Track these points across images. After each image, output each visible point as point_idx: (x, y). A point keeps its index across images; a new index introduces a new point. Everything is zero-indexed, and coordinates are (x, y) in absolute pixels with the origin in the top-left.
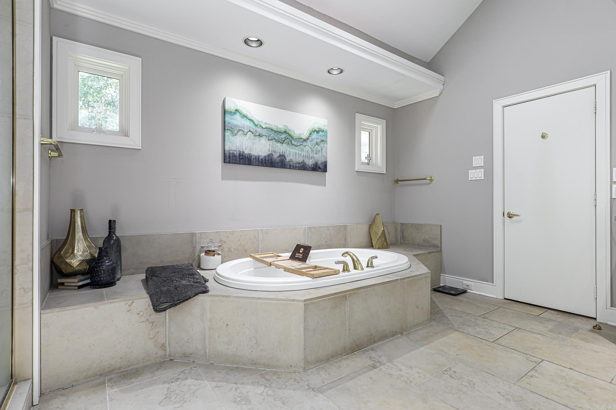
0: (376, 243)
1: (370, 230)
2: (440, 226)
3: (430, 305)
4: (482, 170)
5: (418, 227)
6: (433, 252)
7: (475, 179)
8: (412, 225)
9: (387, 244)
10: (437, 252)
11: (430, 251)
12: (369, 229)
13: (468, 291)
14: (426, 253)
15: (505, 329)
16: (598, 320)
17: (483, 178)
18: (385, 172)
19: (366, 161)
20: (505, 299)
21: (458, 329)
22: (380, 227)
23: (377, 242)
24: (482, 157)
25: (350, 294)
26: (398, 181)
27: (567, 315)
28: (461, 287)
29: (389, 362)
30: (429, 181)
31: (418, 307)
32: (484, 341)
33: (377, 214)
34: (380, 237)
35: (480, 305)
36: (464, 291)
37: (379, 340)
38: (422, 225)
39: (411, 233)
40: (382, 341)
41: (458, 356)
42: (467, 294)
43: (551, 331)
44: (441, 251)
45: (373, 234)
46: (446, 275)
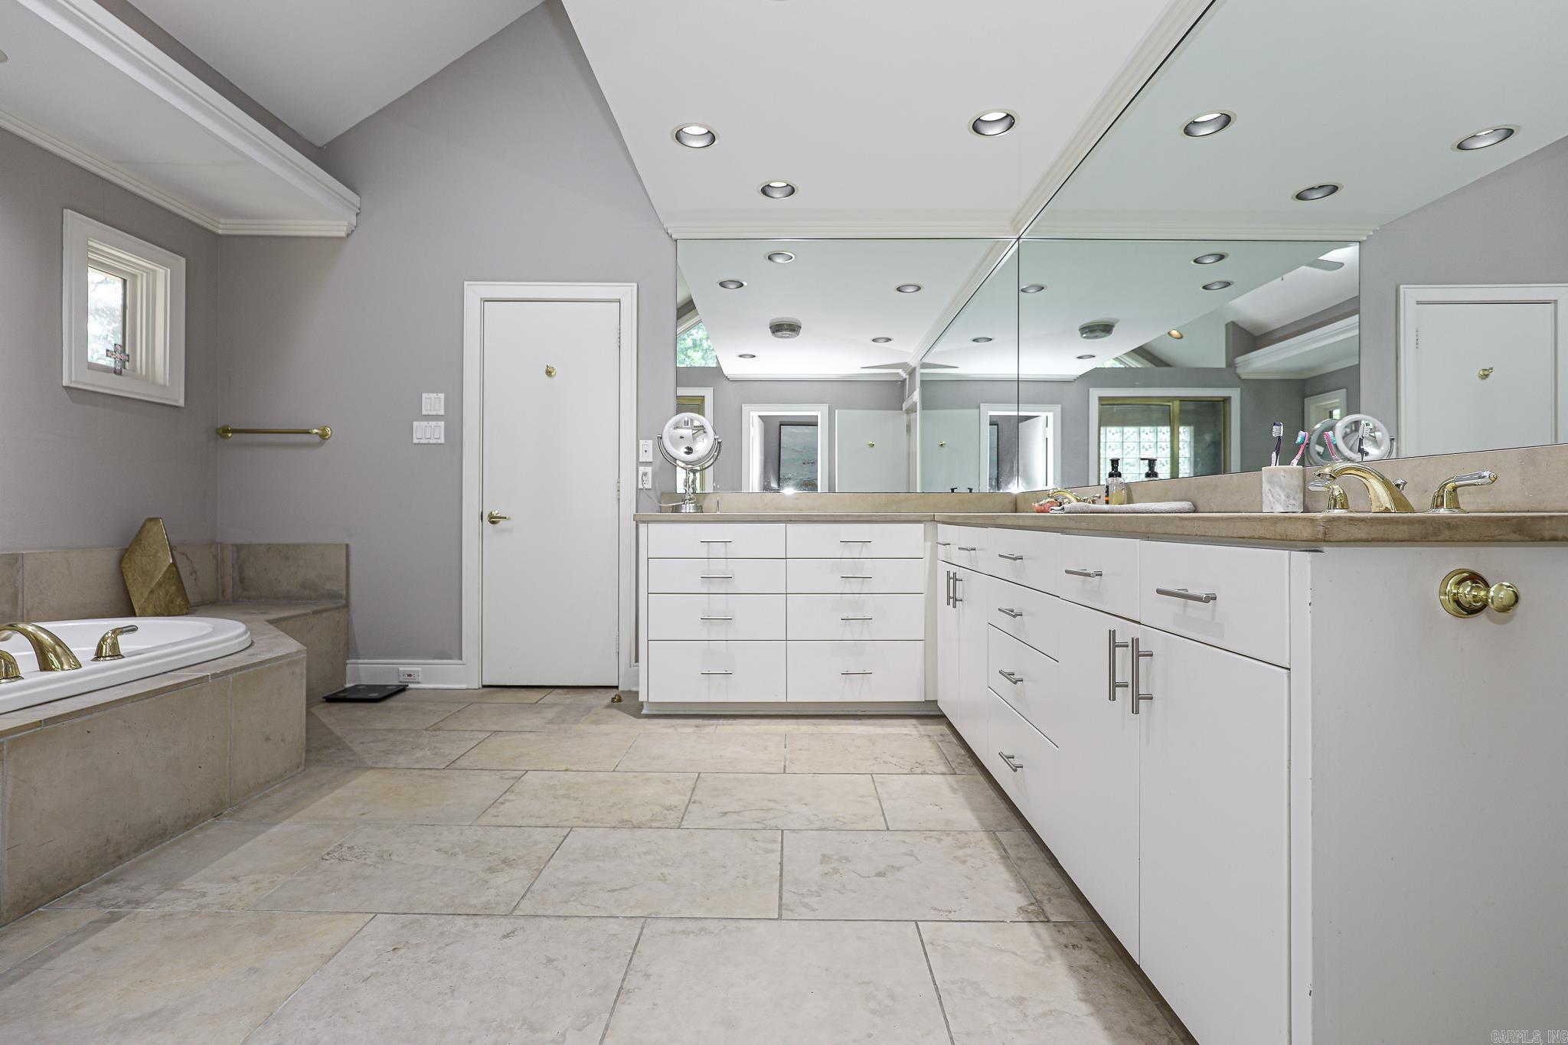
0: (145, 602)
1: (124, 565)
2: (344, 547)
3: (304, 730)
4: (442, 424)
5: (286, 552)
6: (325, 610)
7: (426, 441)
8: (269, 547)
9: (187, 601)
10: (337, 608)
11: (316, 608)
12: (121, 561)
13: (411, 686)
14: (306, 615)
15: (471, 739)
16: (620, 689)
17: (442, 441)
18: (181, 403)
19: (109, 362)
20: (484, 686)
21: (374, 766)
22: (159, 554)
23: (148, 598)
24: (442, 396)
25: (15, 742)
26: (225, 430)
27: (581, 690)
28: (394, 681)
29: (167, 890)
30: (318, 439)
31: (268, 739)
32: (426, 772)
33: (150, 520)
34: (159, 585)
35: (431, 708)
36: (401, 688)
37: (137, 851)
38: (298, 546)
39: (265, 570)
40: (148, 850)
41: (364, 817)
42: (407, 693)
43: (551, 722)
44: (347, 605)
45: (133, 575)
46: (360, 661)
